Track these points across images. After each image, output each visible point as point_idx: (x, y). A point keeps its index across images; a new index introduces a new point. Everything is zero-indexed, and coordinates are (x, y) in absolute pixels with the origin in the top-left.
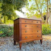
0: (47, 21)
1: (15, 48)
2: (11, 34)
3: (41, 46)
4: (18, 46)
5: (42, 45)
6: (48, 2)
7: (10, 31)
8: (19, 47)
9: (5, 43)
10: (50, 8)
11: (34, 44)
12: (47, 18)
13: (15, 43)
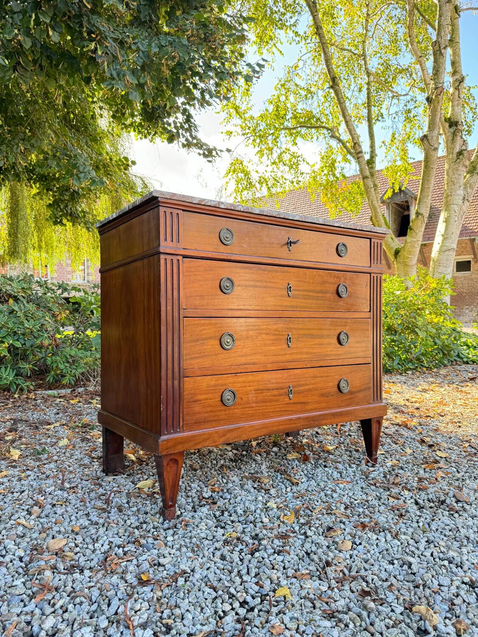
0: (426, 248)
1: (116, 500)
2: (73, 362)
3: (367, 476)
4: (146, 484)
5: (377, 473)
6: (438, 54)
7: (69, 331)
8: (151, 495)
9: (15, 454)
10: (453, 123)
11: (306, 459)
12: (426, 212)
13: (120, 449)
